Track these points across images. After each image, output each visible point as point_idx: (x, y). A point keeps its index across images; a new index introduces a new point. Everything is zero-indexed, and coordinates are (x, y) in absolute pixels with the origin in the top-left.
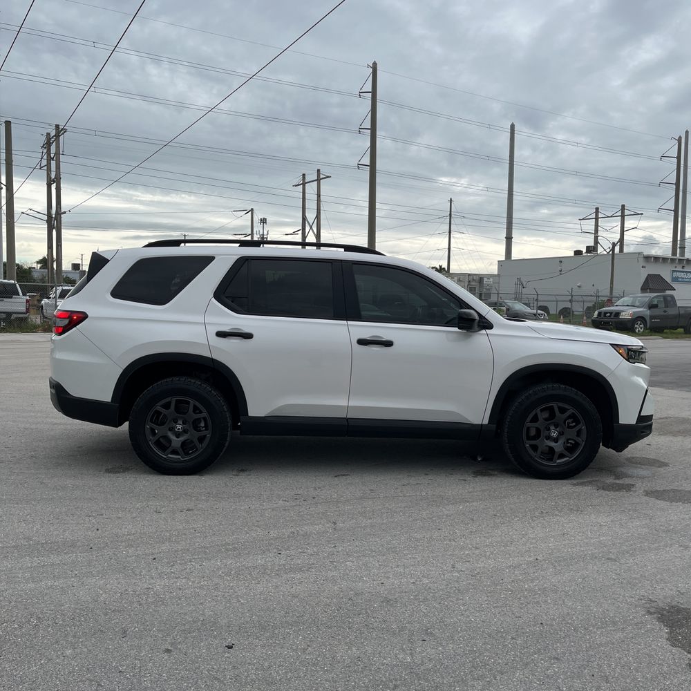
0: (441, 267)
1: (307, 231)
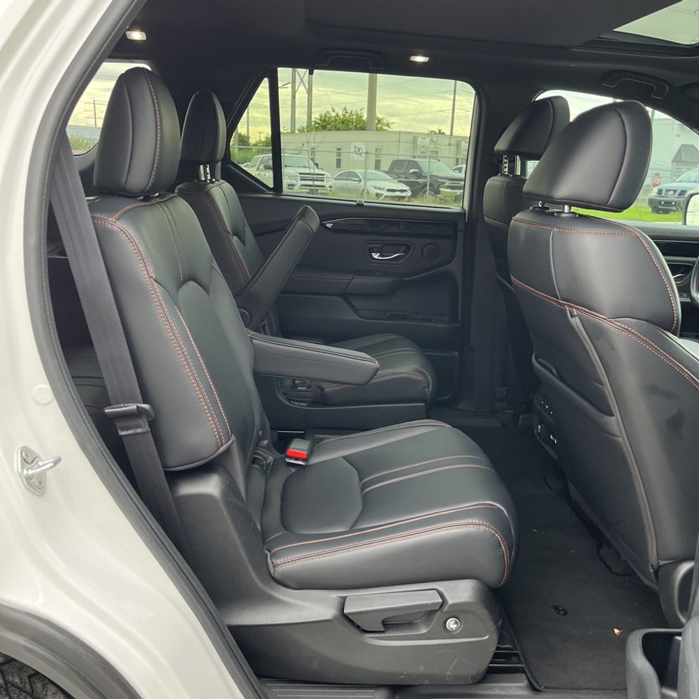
0: (440, 131)
1: (297, 84)
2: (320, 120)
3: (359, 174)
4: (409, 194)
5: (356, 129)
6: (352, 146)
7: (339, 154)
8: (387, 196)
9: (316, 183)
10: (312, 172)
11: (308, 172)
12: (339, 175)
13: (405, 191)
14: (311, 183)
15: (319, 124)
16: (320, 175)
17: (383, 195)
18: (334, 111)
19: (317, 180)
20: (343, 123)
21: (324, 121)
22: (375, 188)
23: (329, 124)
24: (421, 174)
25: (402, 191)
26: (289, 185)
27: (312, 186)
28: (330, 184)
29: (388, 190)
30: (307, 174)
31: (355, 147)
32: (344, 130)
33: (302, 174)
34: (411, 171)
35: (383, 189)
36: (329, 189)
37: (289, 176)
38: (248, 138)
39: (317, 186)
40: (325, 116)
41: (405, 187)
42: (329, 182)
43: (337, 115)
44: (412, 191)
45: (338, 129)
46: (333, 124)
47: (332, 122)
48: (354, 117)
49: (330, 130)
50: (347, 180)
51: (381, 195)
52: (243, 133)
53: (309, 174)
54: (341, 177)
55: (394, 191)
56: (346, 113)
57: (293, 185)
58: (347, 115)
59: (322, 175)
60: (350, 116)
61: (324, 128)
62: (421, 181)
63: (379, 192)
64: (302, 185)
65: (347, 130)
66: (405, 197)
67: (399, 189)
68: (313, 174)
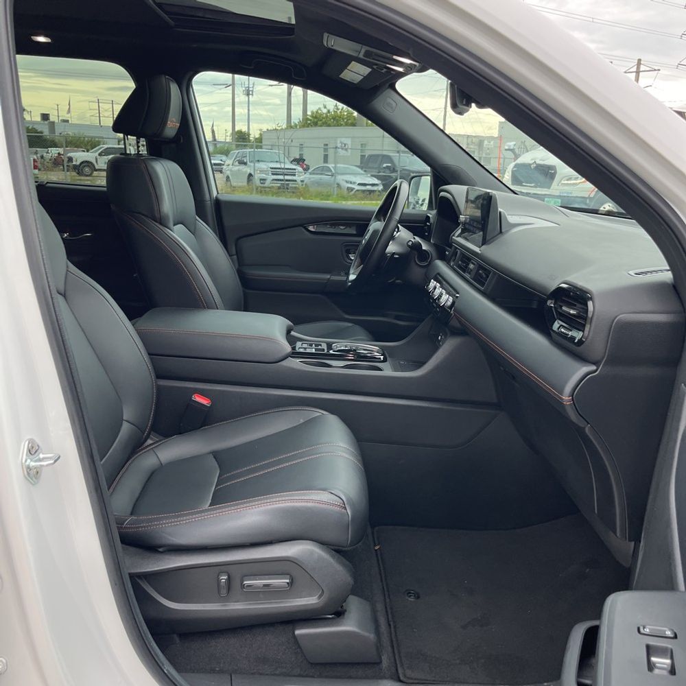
2: (312, 117)
3: (332, 169)
4: (381, 187)
5: (347, 124)
6: (339, 142)
7: (326, 150)
8: (358, 190)
9: (287, 177)
10: (283, 167)
11: (279, 166)
12: (313, 170)
13: (376, 185)
14: (281, 177)
15: (310, 120)
16: (290, 169)
17: (354, 189)
18: (325, 107)
19: (287, 175)
20: (334, 119)
21: (316, 117)
22: (347, 182)
23: (321, 120)
24: (394, 169)
25: (373, 185)
26: (261, 179)
27: (282, 180)
28: (302, 178)
29: (359, 184)
30: (277, 168)
31: (341, 142)
32: (334, 126)
33: (273, 168)
34: (385, 165)
35: (354, 183)
36: (300, 183)
37: (260, 171)
38: (249, 135)
39: (287, 180)
40: (317, 112)
41: (376, 181)
42: (300, 176)
43: (329, 111)
44: (383, 185)
45: (329, 126)
46: (324, 120)
47: (323, 118)
48: (346, 113)
49: (321, 126)
50: (322, 174)
51: (352, 189)
52: (243, 130)
53: (279, 168)
54: (315, 172)
55: (365, 185)
56: (338, 109)
57: (264, 180)
58: (338, 112)
59: (295, 169)
60: (341, 112)
61: (316, 124)
62: (393, 175)
63: (350, 185)
64: (273, 180)
65: (338, 126)
66: (376, 191)
67: (371, 183)
68: (283, 169)
